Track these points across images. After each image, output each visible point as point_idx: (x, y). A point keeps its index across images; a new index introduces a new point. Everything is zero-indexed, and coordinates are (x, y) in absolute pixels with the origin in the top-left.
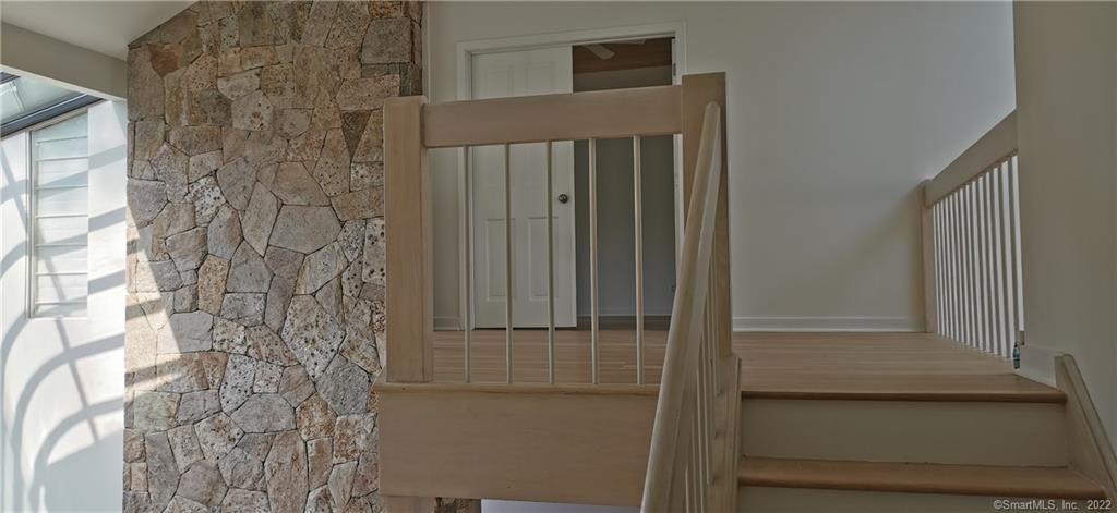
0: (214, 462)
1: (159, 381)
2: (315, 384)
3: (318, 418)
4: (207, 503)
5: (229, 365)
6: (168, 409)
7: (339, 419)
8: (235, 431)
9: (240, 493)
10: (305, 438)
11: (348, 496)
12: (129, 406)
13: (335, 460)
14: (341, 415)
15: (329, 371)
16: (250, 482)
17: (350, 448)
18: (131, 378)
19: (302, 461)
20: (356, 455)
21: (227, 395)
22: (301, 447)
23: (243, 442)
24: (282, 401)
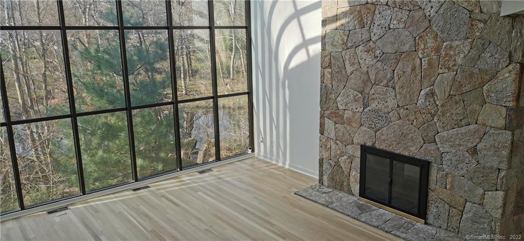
0: (366, 70)
1: (338, 23)
2: (430, 21)
3: (431, 43)
4: (361, 93)
5: (377, 12)
6: (343, 40)
7: (445, 44)
8: (378, 52)
9: (379, 88)
10: (421, 56)
11: (447, 94)
12: (323, 38)
13: (440, 71)
14: (446, 41)
16: (385, 82)
17: (451, 63)
18: (325, 23)
19: (418, 71)
20: (455, 68)
21: (375, 31)
22: (418, 61)
23: (382, 58)
24: (407, 33)
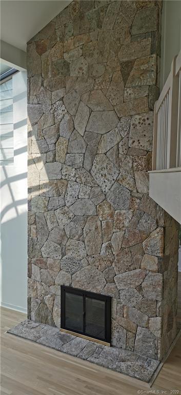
0: (63, 227)
1: (41, 192)
2: (105, 195)
3: (107, 211)
4: (60, 244)
5: (69, 185)
6: (44, 204)
7: (116, 212)
8: (72, 214)
9: (74, 241)
10: (101, 219)
11: (120, 247)
12: (29, 202)
13: (114, 230)
14: (117, 210)
15: (112, 189)
16: (77, 237)
17: (121, 226)
18: (30, 190)
19: (100, 230)
20: (124, 229)
21: (68, 199)
22: (99, 223)
23: (74, 219)
24: (91, 202)
